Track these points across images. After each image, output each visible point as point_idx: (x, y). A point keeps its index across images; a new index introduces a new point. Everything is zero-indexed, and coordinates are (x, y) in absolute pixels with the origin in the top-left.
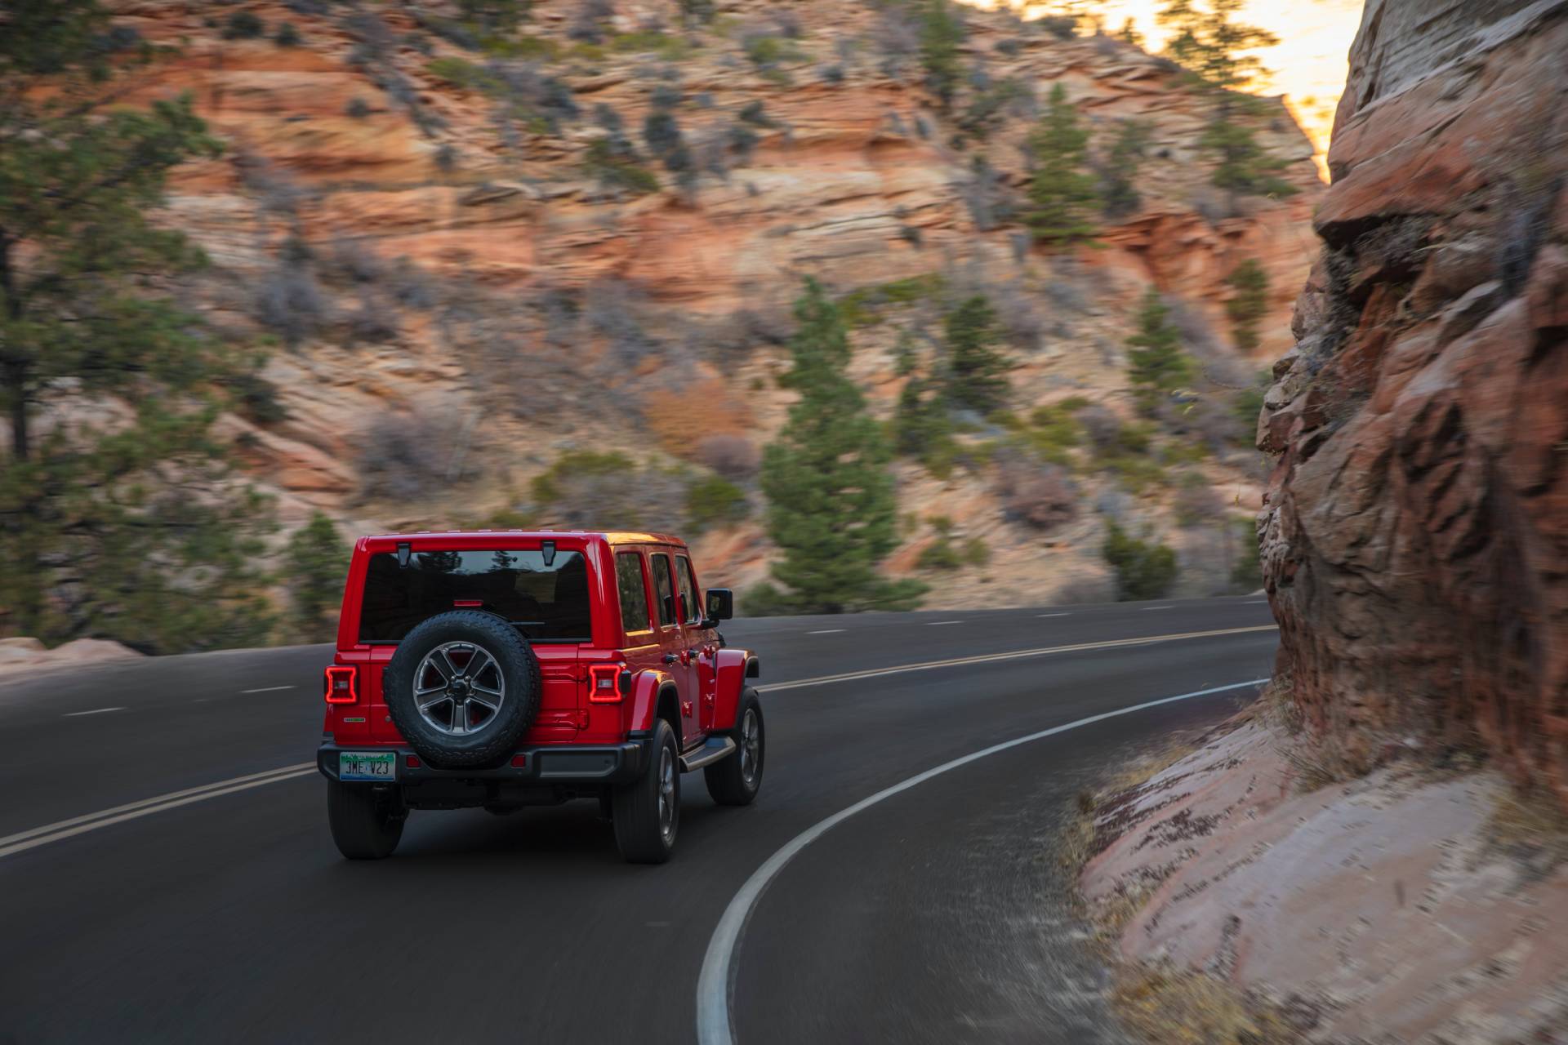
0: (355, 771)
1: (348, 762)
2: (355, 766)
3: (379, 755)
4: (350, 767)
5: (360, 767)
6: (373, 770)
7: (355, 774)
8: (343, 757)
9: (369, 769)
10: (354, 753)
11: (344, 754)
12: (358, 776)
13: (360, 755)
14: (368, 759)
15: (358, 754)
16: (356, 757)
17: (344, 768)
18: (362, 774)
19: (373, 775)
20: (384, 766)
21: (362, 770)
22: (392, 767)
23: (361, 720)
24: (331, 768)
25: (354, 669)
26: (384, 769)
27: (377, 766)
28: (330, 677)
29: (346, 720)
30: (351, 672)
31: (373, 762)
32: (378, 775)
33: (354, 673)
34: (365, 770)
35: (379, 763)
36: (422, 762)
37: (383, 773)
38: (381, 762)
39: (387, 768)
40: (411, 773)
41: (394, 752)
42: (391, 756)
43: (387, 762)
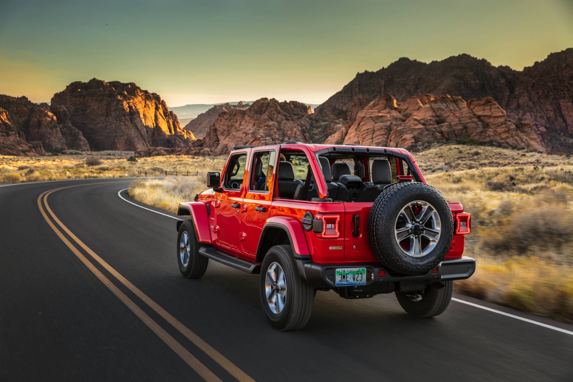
0: (344, 280)
1: (340, 275)
2: (344, 277)
3: (357, 269)
4: (341, 278)
5: (347, 277)
6: (354, 280)
7: (344, 282)
8: (338, 272)
9: (352, 278)
10: (343, 269)
11: (337, 270)
12: (346, 283)
13: (347, 270)
14: (351, 272)
15: (346, 269)
16: (344, 271)
17: (338, 278)
18: (348, 282)
19: (354, 282)
20: (360, 276)
21: (348, 279)
22: (364, 276)
23: (339, 248)
24: (331, 279)
25: (338, 217)
26: (359, 278)
27: (356, 276)
28: (324, 222)
29: (331, 248)
30: (336, 218)
31: (354, 274)
32: (357, 283)
33: (338, 219)
34: (350, 279)
35: (357, 274)
36: (387, 273)
37: (359, 280)
38: (358, 274)
39: (362, 277)
40: (381, 280)
41: (366, 267)
42: (363, 270)
43: (362, 273)
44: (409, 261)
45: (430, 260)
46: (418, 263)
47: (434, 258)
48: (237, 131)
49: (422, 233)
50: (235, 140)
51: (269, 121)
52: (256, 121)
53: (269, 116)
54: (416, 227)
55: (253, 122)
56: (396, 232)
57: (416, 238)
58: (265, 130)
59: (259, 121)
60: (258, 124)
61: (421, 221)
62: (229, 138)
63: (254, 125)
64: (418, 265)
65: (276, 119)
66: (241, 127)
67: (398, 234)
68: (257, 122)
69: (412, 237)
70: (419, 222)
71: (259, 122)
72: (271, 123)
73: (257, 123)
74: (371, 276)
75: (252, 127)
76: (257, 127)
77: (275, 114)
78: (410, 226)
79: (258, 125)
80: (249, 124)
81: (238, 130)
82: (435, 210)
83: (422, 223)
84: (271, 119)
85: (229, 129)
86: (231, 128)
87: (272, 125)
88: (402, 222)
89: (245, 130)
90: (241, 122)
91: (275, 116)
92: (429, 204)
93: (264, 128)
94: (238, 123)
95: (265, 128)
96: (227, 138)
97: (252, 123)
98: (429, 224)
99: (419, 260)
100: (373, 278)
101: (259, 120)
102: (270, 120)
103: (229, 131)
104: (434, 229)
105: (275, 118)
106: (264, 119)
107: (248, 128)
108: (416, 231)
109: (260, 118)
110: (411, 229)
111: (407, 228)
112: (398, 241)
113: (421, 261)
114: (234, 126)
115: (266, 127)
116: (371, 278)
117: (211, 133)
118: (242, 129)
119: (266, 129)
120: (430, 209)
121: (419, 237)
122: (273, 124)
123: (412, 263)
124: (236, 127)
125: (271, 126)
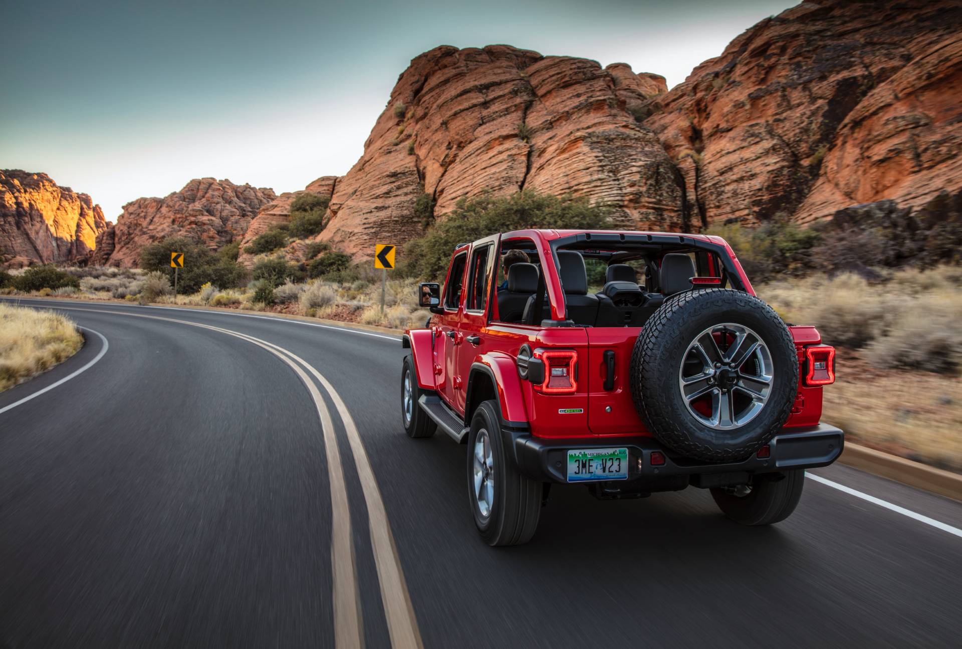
0: (584, 471)
1: (576, 461)
2: (584, 466)
3: (610, 451)
4: (578, 467)
5: (589, 466)
6: (604, 471)
7: (585, 475)
8: (571, 456)
9: (599, 467)
10: (582, 451)
11: (570, 452)
12: (588, 476)
13: (589, 452)
14: (598, 456)
15: (587, 452)
16: (585, 455)
17: (572, 468)
18: (593, 474)
19: (605, 474)
20: (616, 463)
21: (592, 469)
22: (625, 464)
23: (577, 411)
24: (557, 469)
25: (574, 355)
26: (615, 467)
27: (609, 464)
28: (547, 363)
29: (561, 411)
30: (571, 357)
31: (604, 460)
32: (611, 475)
33: (575, 359)
34: (596, 469)
35: (611, 461)
36: (667, 459)
37: (614, 472)
38: (612, 459)
39: (619, 465)
40: (656, 471)
41: (628, 448)
42: (623, 451)
43: (619, 459)
44: (708, 438)
45: (752, 434)
46: (726, 442)
47: (759, 431)
48: (141, 235)
49: (736, 384)
50: (135, 252)
51: (203, 215)
52: (178, 213)
53: (205, 206)
54: (724, 374)
55: (173, 217)
56: (682, 383)
57: (723, 394)
58: (190, 232)
59: (183, 214)
60: (181, 219)
61: (733, 361)
62: (127, 248)
63: (174, 221)
64: (728, 445)
65: (221, 213)
66: (151, 227)
67: (685, 386)
68: (178, 216)
69: (716, 392)
70: (728, 364)
71: (184, 216)
72: (205, 218)
73: (179, 218)
74: (638, 463)
75: (168, 226)
76: (178, 226)
77: (218, 203)
78: (711, 371)
79: (181, 221)
80: (165, 221)
81: (144, 233)
82: (761, 342)
83: (736, 367)
84: (208, 211)
85: (131, 232)
86: (135, 229)
87: (208, 222)
88: (694, 365)
89: (154, 233)
90: (153, 218)
91: (219, 206)
92: (748, 330)
93: (189, 227)
94: (148, 220)
95: (192, 228)
96: (124, 249)
97: (170, 218)
98: (751, 367)
99: (728, 436)
100: (640, 467)
101: (184, 212)
102: (206, 213)
103: (130, 234)
104: (760, 376)
105: (217, 210)
106: (193, 210)
107: (160, 228)
108: (723, 380)
109: (185, 208)
110: (713, 377)
111: (706, 374)
112: (687, 400)
113: (732, 439)
114: (140, 225)
115: (194, 226)
116: (638, 468)
117: (102, 239)
118: (151, 230)
119: (194, 229)
120: (751, 339)
121: (729, 391)
122: (209, 220)
123: (714, 441)
124: (142, 228)
125: (204, 224)
